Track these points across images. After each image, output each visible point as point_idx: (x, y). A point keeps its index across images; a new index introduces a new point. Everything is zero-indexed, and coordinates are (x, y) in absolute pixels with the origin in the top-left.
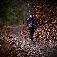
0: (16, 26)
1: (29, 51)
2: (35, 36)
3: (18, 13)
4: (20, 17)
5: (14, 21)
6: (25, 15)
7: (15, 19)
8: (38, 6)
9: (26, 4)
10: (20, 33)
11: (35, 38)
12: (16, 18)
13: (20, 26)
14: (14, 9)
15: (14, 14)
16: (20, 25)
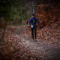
0: (20, 26)
1: (33, 52)
2: (40, 37)
3: (21, 12)
4: (23, 17)
5: (18, 20)
6: (29, 14)
7: (18, 19)
8: (43, 5)
9: (30, 3)
10: (24, 33)
11: (40, 38)
12: (20, 17)
13: (24, 26)
14: (17, 8)
15: (17, 14)
16: (24, 24)
